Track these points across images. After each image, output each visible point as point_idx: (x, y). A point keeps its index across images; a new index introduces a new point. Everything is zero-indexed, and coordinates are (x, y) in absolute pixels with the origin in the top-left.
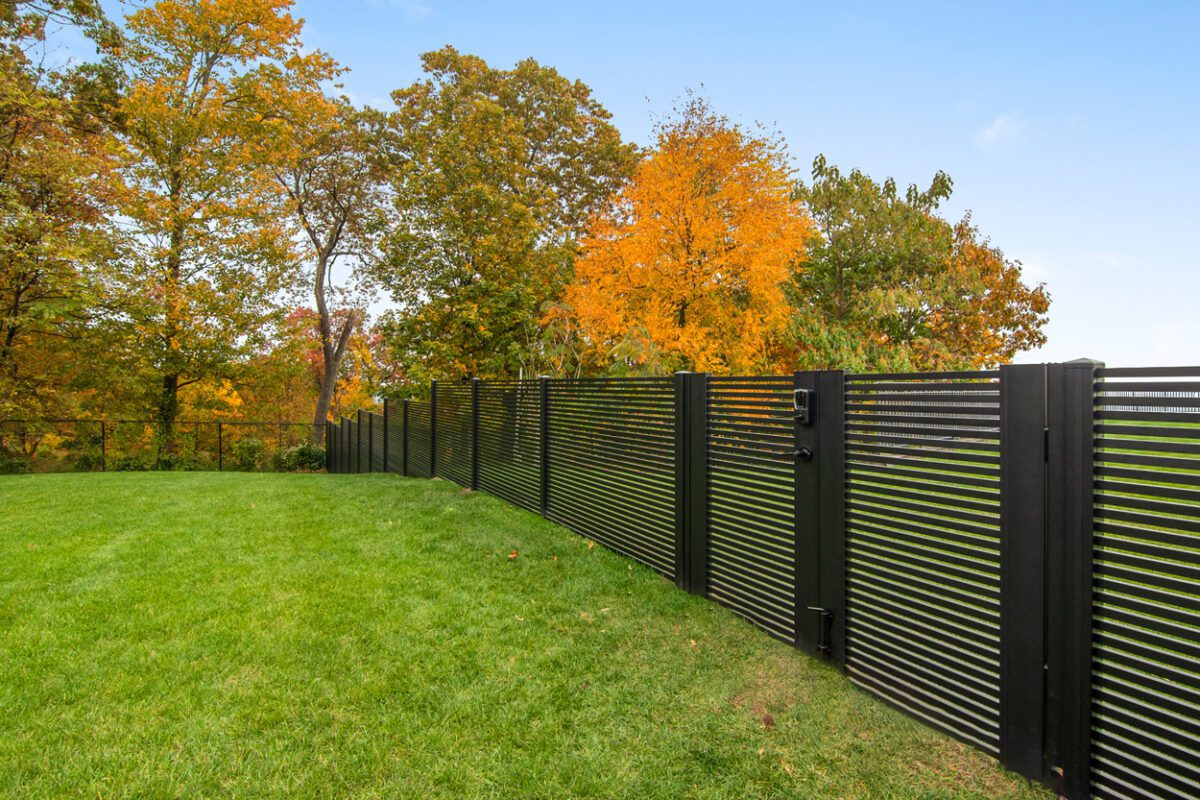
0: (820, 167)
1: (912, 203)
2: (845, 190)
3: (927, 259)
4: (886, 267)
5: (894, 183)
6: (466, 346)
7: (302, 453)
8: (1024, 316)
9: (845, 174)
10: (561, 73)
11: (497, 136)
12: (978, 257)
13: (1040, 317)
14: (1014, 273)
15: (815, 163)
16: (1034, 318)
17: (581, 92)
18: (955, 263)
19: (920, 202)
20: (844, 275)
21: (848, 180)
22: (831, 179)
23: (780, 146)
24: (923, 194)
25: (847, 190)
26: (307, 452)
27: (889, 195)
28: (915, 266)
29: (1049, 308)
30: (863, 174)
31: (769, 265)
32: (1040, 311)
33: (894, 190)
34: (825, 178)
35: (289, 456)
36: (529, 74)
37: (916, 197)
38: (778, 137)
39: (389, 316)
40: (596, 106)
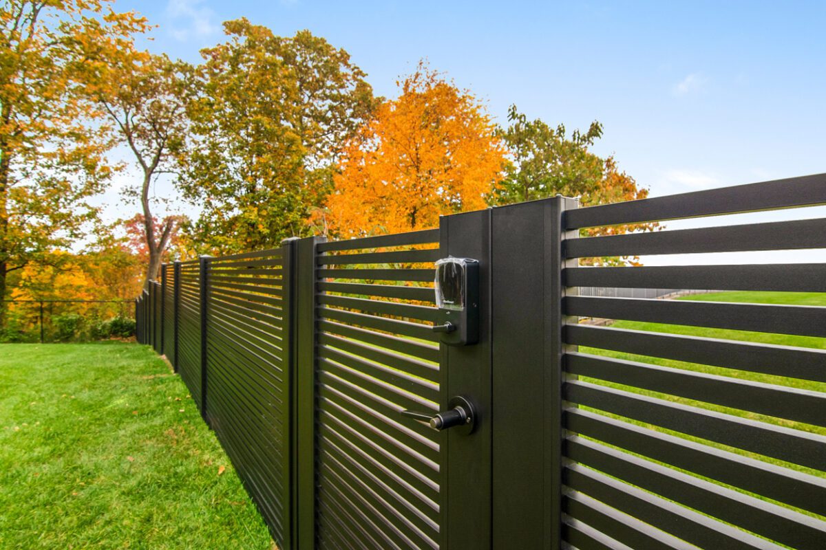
0: (513, 113)
1: (576, 142)
3: (586, 182)
5: (563, 127)
6: (248, 240)
7: (115, 324)
9: (531, 120)
10: (329, 42)
11: (274, 80)
12: (620, 181)
14: (645, 192)
15: (510, 110)
17: (344, 57)
18: (604, 184)
19: (582, 140)
20: (529, 192)
21: (532, 124)
22: (521, 122)
24: (584, 135)
25: (531, 131)
26: (119, 323)
27: (560, 136)
28: (577, 186)
30: (542, 121)
31: (476, 180)
33: (563, 131)
34: (517, 121)
35: (104, 327)
36: (305, 41)
37: (579, 138)
40: (356, 68)
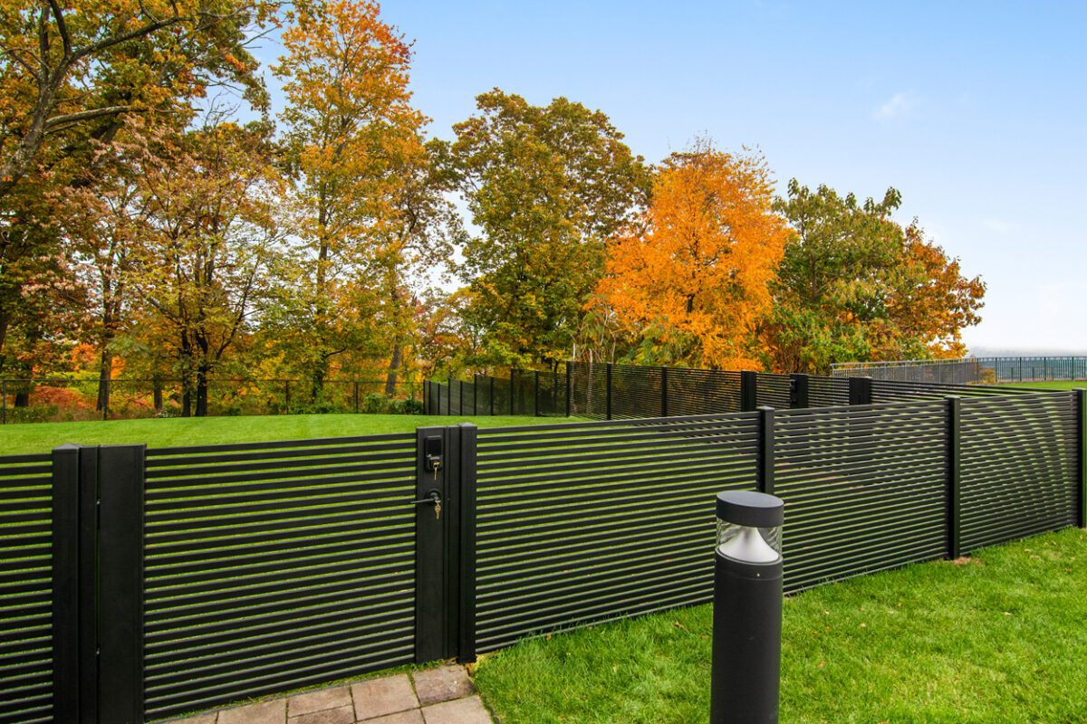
0: (794, 188)
1: (870, 211)
2: (815, 203)
3: (883, 256)
4: (849, 261)
5: (854, 197)
8: (963, 301)
9: (814, 190)
10: (586, 107)
12: (924, 254)
13: (977, 301)
14: (955, 266)
15: (790, 185)
16: (972, 302)
17: (600, 119)
18: (906, 259)
19: (876, 211)
20: (816, 268)
21: (817, 195)
22: (803, 195)
23: (762, 162)
24: (878, 205)
27: (850, 206)
28: (874, 261)
29: (985, 294)
30: (829, 187)
32: (977, 297)
33: (854, 202)
34: (798, 195)
36: (562, 109)
37: (873, 207)
38: (760, 156)
39: (429, 292)
40: (611, 129)
